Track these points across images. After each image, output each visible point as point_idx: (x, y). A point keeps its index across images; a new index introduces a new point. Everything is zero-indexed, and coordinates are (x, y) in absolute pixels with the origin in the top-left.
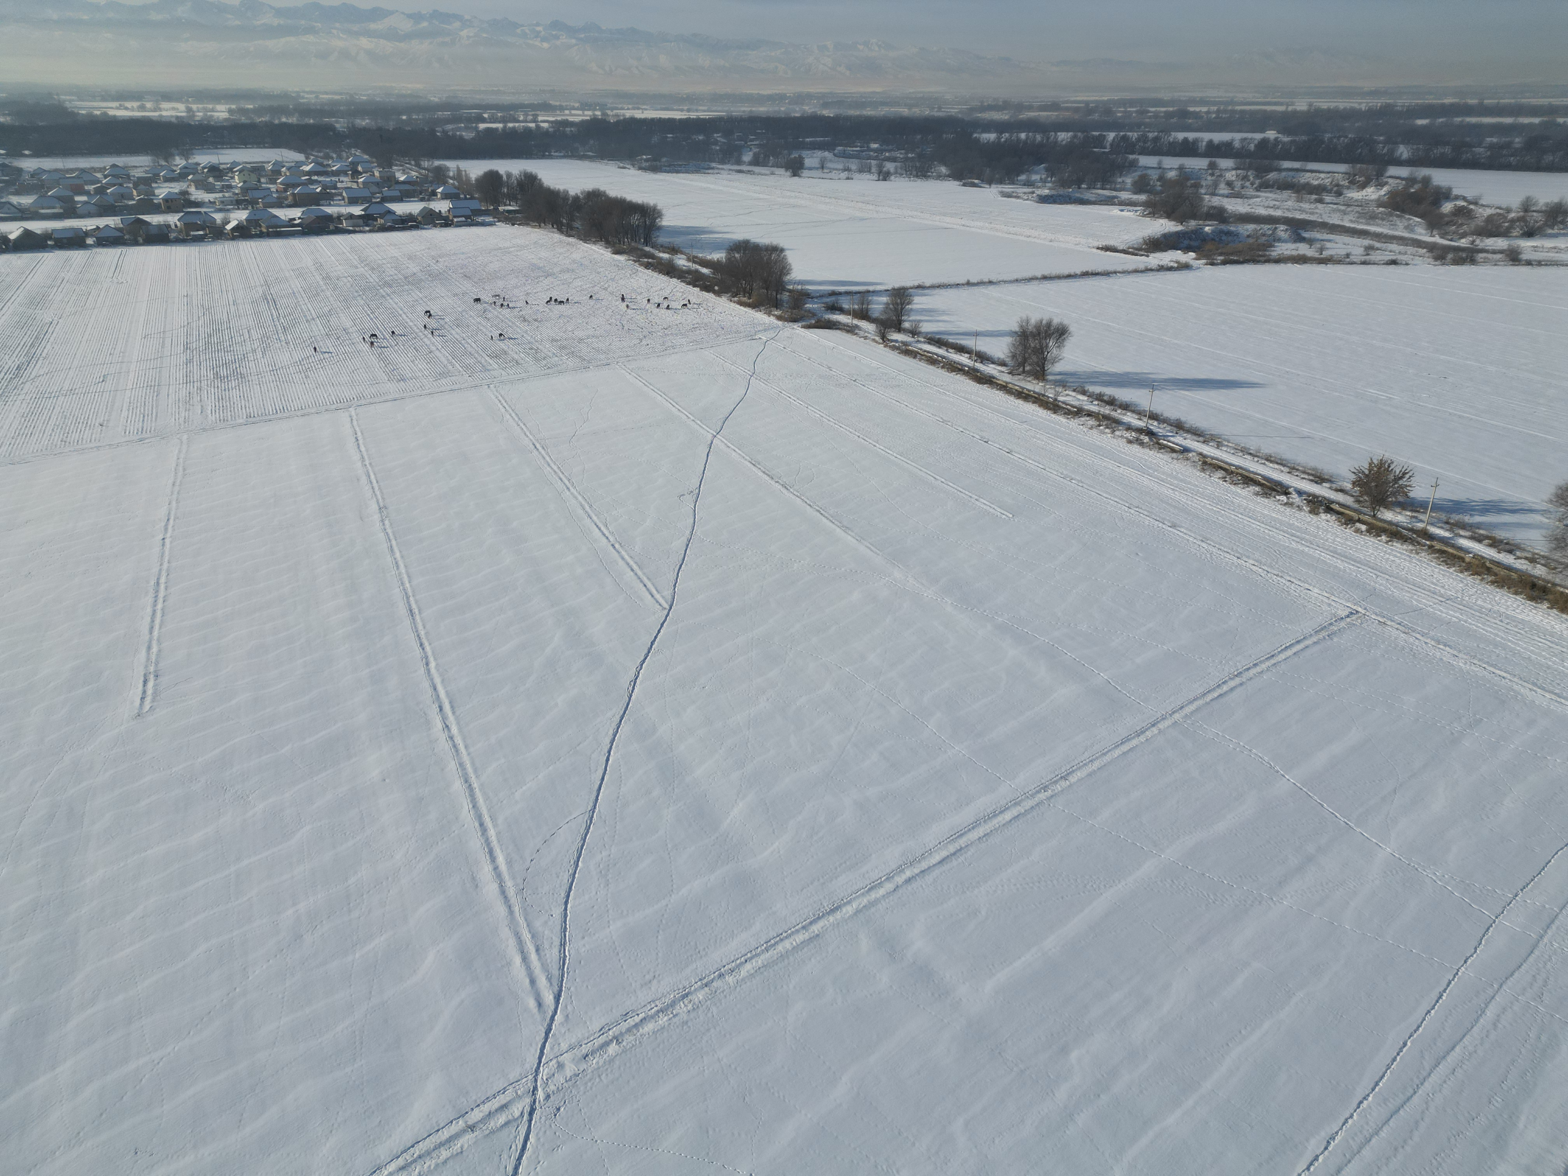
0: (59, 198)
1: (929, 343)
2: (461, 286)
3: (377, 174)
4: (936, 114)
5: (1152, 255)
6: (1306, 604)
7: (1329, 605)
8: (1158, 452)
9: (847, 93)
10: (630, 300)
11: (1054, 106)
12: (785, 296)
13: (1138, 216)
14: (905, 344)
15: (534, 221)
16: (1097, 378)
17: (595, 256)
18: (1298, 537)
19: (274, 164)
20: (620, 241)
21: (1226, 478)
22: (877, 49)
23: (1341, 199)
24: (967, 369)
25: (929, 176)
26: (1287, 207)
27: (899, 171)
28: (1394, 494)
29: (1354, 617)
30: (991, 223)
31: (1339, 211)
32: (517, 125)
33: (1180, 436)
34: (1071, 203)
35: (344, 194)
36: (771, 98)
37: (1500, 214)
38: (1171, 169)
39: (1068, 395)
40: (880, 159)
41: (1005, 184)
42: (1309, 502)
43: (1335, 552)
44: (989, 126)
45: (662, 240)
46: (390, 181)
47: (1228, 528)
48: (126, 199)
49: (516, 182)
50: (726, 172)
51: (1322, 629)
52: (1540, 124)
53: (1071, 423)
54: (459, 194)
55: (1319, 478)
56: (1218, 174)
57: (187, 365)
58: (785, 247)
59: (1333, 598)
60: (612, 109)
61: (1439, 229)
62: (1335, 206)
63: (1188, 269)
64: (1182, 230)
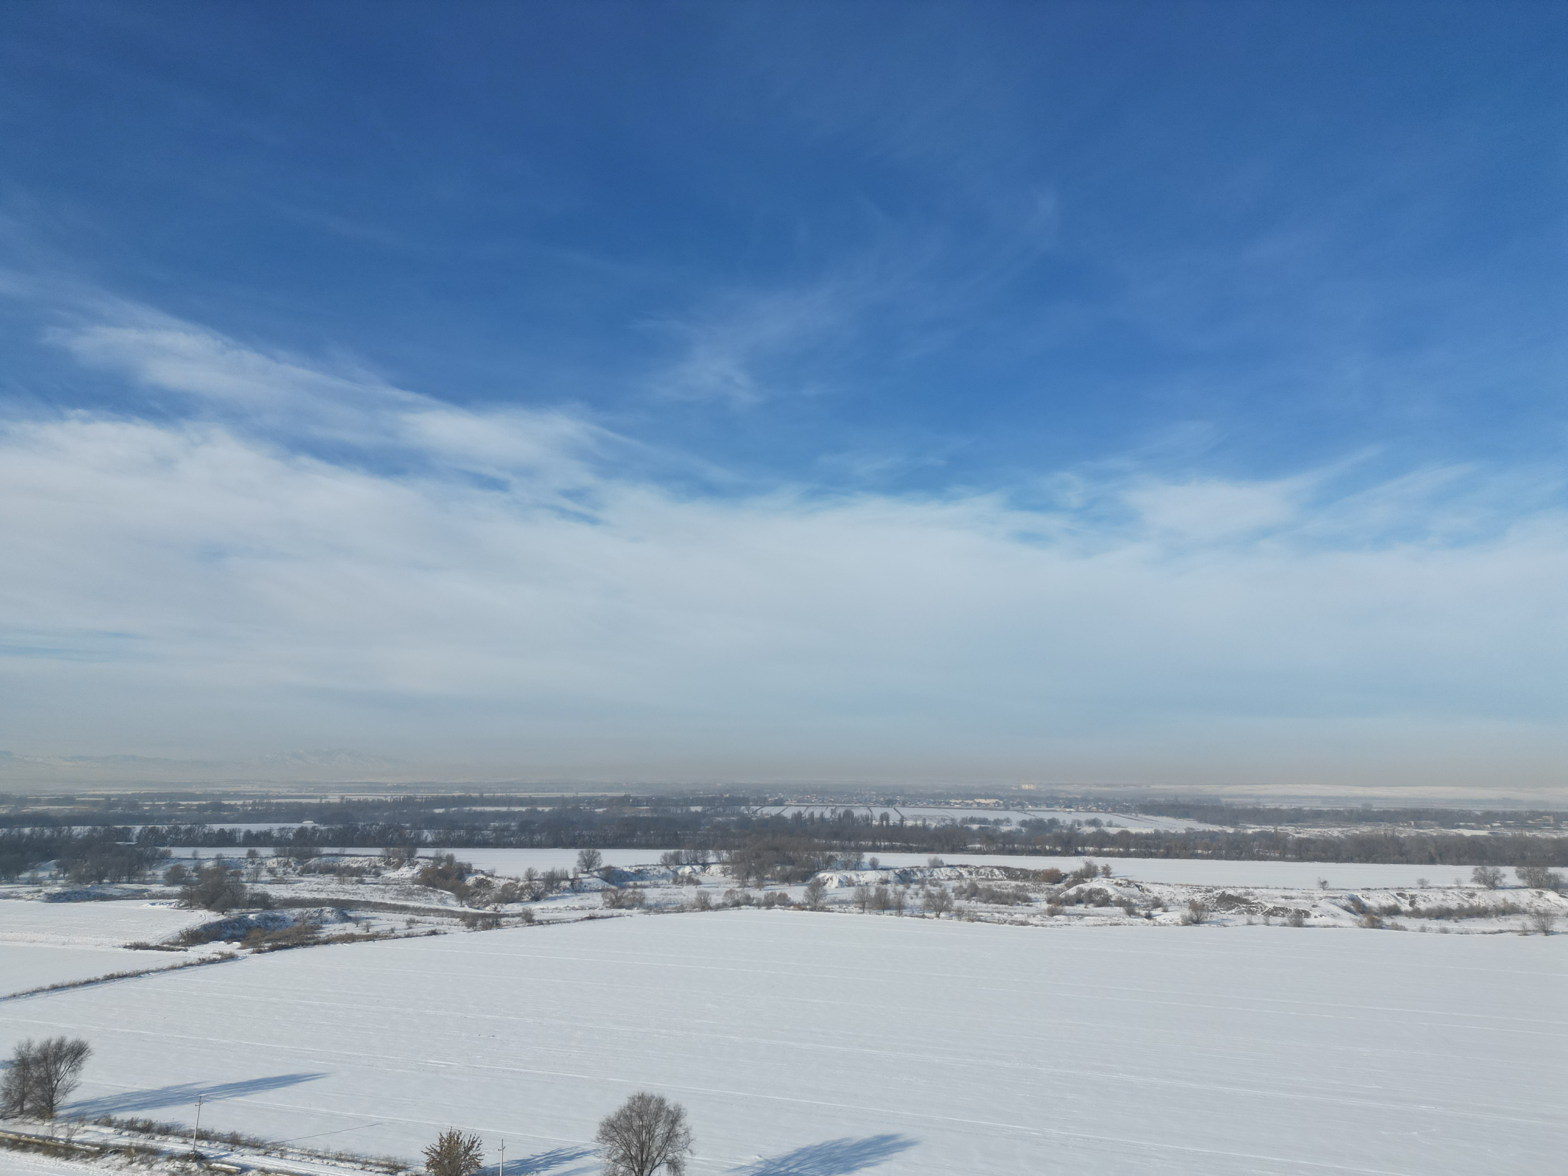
5: (191, 949)
13: (173, 908)
23: (380, 879)
26: (331, 890)
28: (467, 1168)
31: (380, 890)
33: (237, 1153)
37: (512, 884)
38: (208, 859)
39: (86, 1131)
52: (527, 811)
53: (91, 1168)
56: (259, 862)
61: (467, 899)
62: (375, 886)
63: (234, 960)
64: (224, 920)
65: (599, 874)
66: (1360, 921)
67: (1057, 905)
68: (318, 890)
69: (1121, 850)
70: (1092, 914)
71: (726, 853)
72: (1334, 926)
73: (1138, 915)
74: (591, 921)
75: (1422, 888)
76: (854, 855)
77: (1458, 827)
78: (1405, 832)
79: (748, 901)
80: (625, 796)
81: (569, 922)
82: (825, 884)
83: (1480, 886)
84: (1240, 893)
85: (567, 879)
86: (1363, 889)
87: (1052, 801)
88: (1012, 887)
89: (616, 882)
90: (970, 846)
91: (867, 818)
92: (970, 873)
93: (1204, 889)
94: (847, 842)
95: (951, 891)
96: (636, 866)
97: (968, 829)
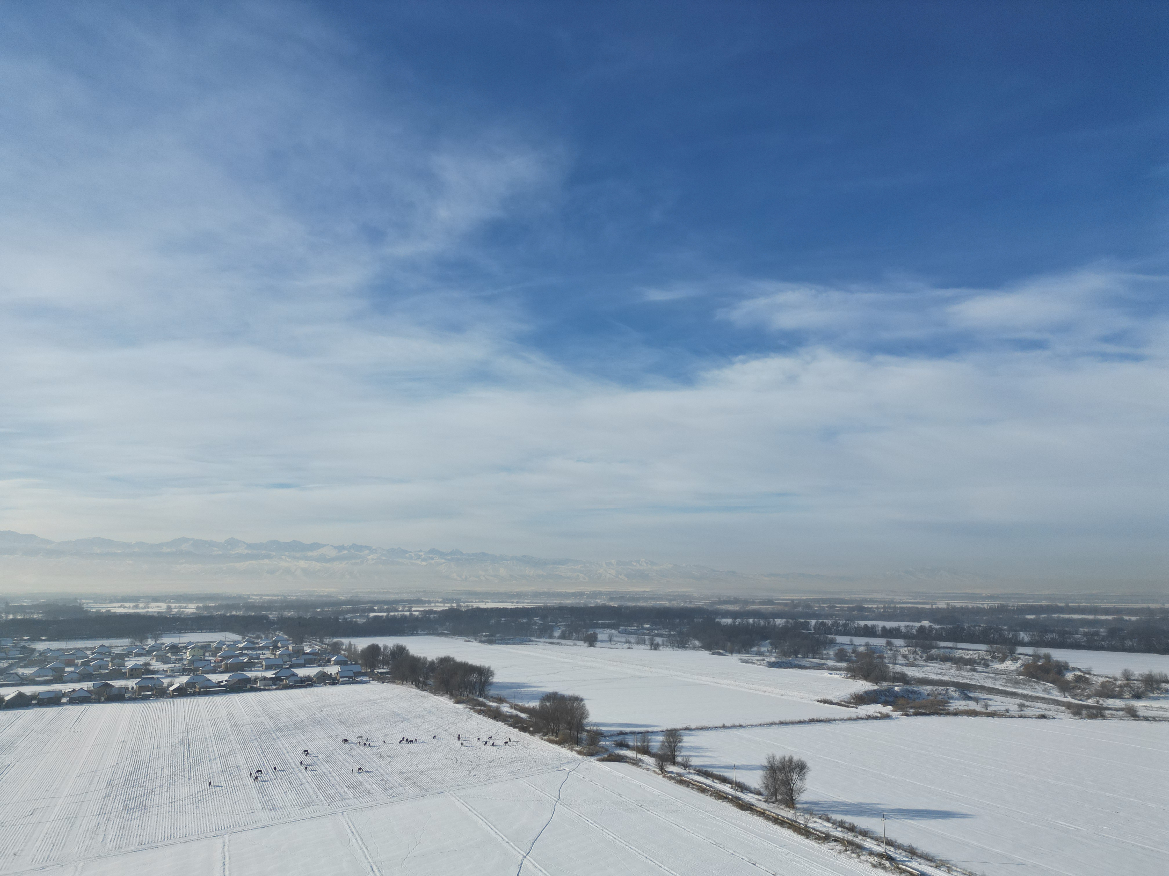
0: (53, 669)
1: (698, 775)
2: (336, 730)
3: (291, 648)
4: (689, 606)
5: (860, 707)
9: (626, 592)
10: (464, 739)
11: (770, 602)
12: (584, 735)
13: (844, 678)
14: (679, 775)
15: (399, 680)
16: (837, 807)
17: (441, 705)
19: (218, 643)
20: (461, 694)
22: (645, 565)
23: (989, 669)
24: (730, 797)
25: (687, 647)
26: (951, 674)
27: (665, 643)
30: (736, 681)
31: (991, 677)
32: (396, 613)
33: (915, 861)
34: (792, 668)
35: (264, 663)
36: (574, 594)
37: (1110, 682)
38: (860, 645)
39: (815, 822)
40: (650, 635)
41: (743, 654)
44: (727, 614)
45: (493, 692)
46: (299, 652)
48: (102, 670)
49: (390, 652)
50: (542, 644)
52: (1114, 619)
53: (822, 847)
54: (347, 661)
56: (895, 649)
57: (104, 799)
58: (584, 698)
60: (464, 602)
61: (1069, 692)
62: (986, 674)
63: (890, 719)
64: (878, 689)
68: (942, 674)
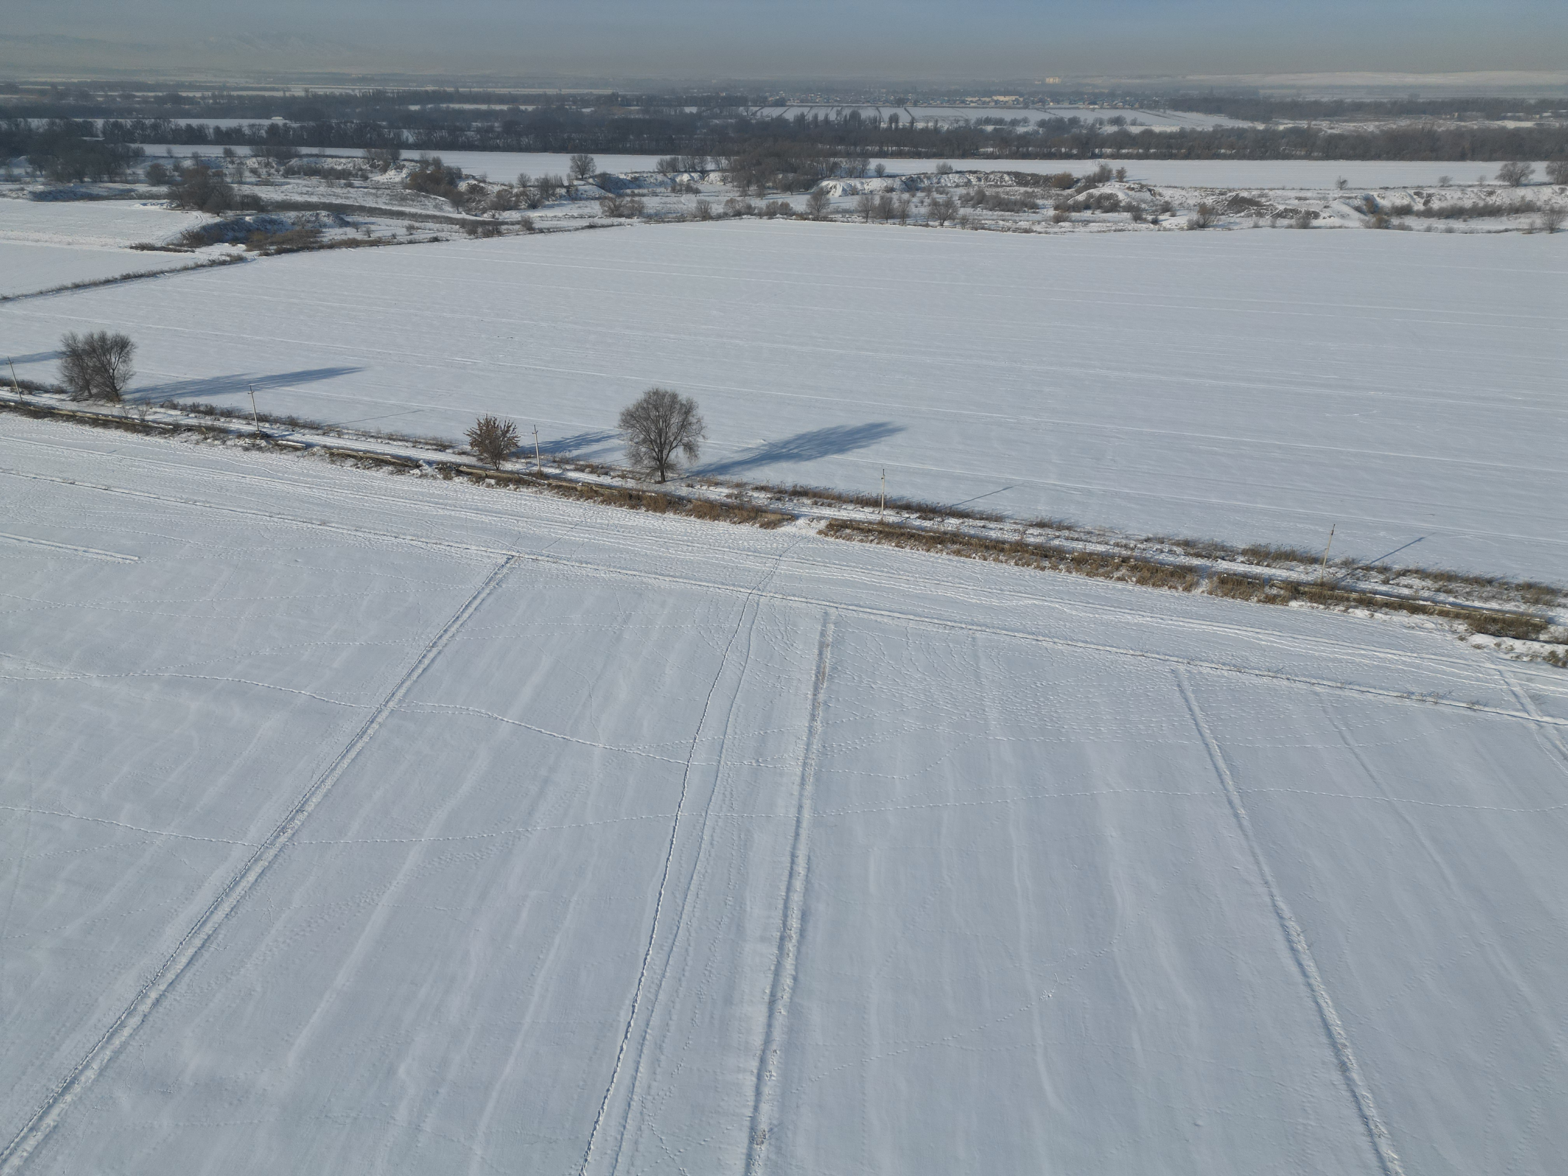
5: (198, 250)
6: (470, 562)
7: (489, 557)
8: (280, 454)
13: (166, 209)
16: (184, 388)
18: (442, 504)
21: (357, 464)
23: (369, 183)
24: (13, 404)
26: (321, 193)
28: (506, 446)
29: (512, 562)
31: (371, 194)
33: (298, 433)
37: (506, 190)
38: (184, 157)
39: (155, 413)
42: (440, 469)
43: (478, 509)
47: (376, 512)
51: (490, 580)
52: (510, 110)
53: (171, 442)
55: (442, 447)
56: (239, 161)
59: (489, 550)
61: (463, 206)
62: (366, 190)
63: (243, 262)
64: (221, 221)
65: (594, 181)
66: (1368, 222)
67: (1064, 211)
68: (307, 193)
69: (1141, 151)
70: (1098, 220)
71: (725, 159)
72: (1340, 227)
73: (1145, 221)
74: (592, 231)
75: (1442, 186)
76: (859, 161)
77: (1505, 118)
78: (1445, 125)
79: (750, 211)
80: (613, 94)
81: (570, 231)
82: (828, 192)
83: (1502, 183)
84: (1254, 195)
85: (562, 186)
86: (1381, 188)
87: (1076, 97)
88: (1020, 194)
89: (613, 190)
90: (982, 150)
91: (875, 120)
92: (979, 179)
93: (1217, 191)
94: (852, 147)
95: (957, 198)
96: (632, 173)
97: (982, 131)
